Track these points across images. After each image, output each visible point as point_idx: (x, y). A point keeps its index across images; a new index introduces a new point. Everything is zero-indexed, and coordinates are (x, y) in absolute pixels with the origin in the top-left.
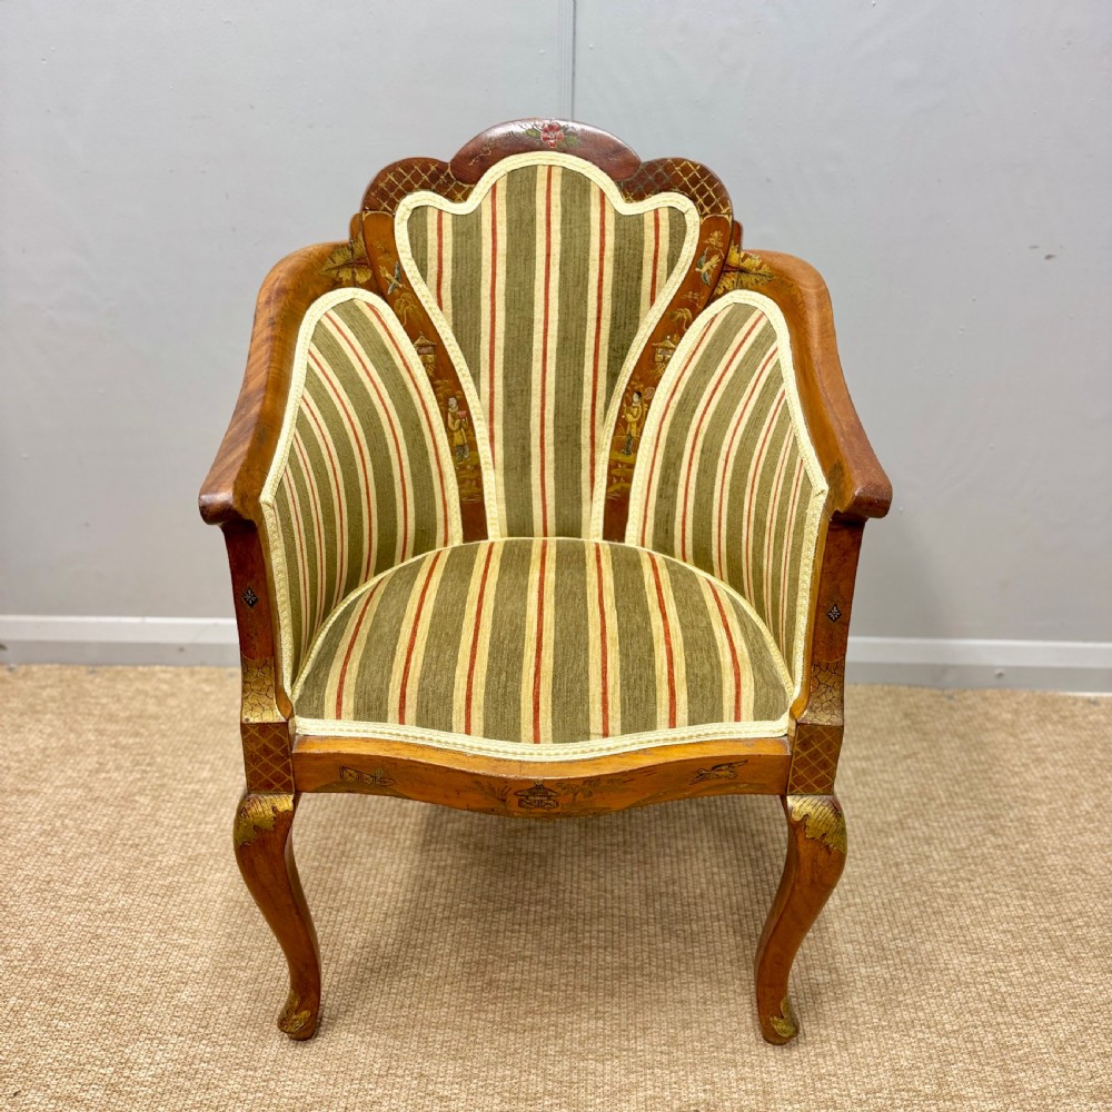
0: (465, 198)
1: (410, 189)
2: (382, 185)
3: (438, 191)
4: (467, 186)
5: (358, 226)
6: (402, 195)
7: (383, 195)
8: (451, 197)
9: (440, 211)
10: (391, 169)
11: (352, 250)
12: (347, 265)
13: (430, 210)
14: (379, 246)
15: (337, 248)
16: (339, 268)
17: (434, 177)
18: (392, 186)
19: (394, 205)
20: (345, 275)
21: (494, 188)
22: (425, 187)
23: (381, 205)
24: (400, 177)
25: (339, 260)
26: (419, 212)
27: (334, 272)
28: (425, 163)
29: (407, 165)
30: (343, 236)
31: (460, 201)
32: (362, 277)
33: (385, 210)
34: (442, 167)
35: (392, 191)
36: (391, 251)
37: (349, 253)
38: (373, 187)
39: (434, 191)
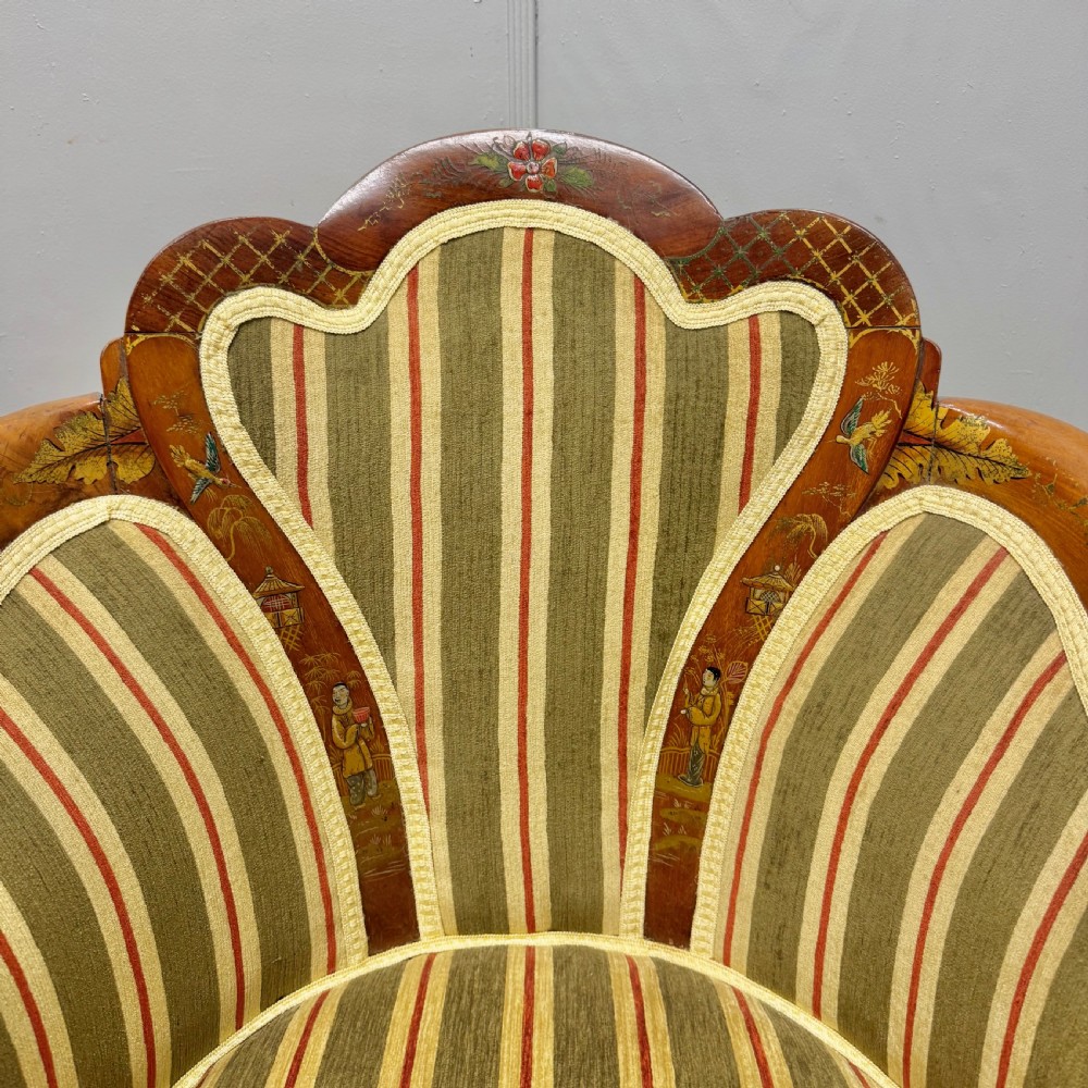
0: (353, 299)
1: (231, 285)
2: (168, 278)
3: (293, 286)
4: (356, 275)
5: (116, 364)
6: (213, 297)
7: (171, 299)
8: (323, 298)
9: (299, 328)
10: (187, 243)
11: (104, 417)
12: (92, 450)
13: (276, 328)
14: (167, 404)
15: (68, 418)
16: (75, 459)
17: (283, 259)
18: (189, 280)
19: (197, 318)
20: (92, 471)
21: (413, 274)
22: (264, 278)
23: (166, 320)
24: (206, 261)
25: (73, 442)
26: (250, 338)
27: (63, 471)
28: (262, 230)
29: (222, 235)
30: (87, 386)
31: (341, 305)
32: (130, 471)
33: (177, 330)
34: (300, 236)
35: (190, 290)
36: (196, 411)
37: (99, 425)
38: (147, 283)
39: (285, 287)
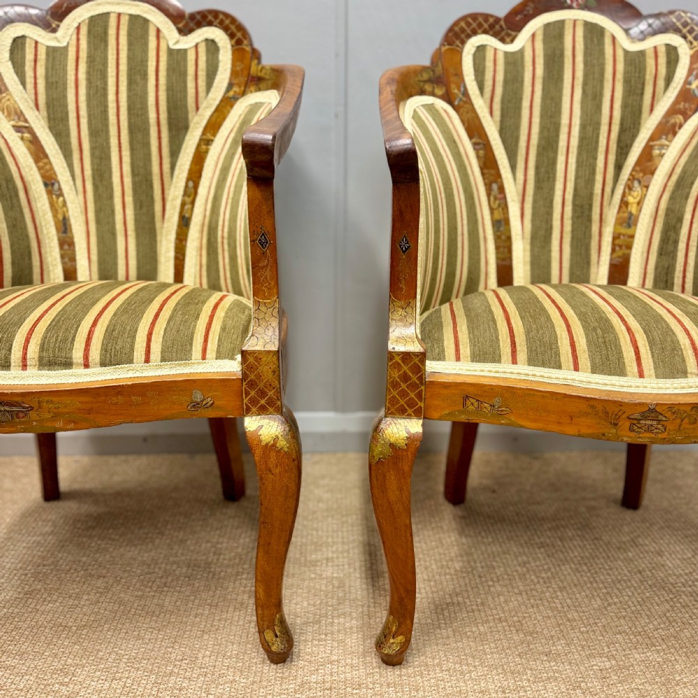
0: (512, 41)
1: (475, 33)
2: (457, 29)
3: (495, 35)
4: (513, 33)
5: (437, 57)
6: (469, 36)
7: (457, 36)
8: (503, 40)
9: (496, 49)
10: (464, 18)
11: (433, 71)
12: (429, 81)
13: (488, 48)
14: (452, 71)
15: (424, 69)
16: (425, 82)
17: (492, 26)
18: (463, 30)
19: (463, 43)
20: (428, 87)
21: (533, 36)
22: (485, 32)
23: (454, 42)
24: (468, 24)
25: (425, 76)
26: (481, 49)
27: (422, 84)
28: (486, 17)
29: (474, 16)
30: (427, 63)
31: (508, 43)
32: (439, 92)
33: (458, 46)
34: (497, 20)
36: (459, 75)
37: (431, 73)
38: (451, 30)
39: (492, 35)
